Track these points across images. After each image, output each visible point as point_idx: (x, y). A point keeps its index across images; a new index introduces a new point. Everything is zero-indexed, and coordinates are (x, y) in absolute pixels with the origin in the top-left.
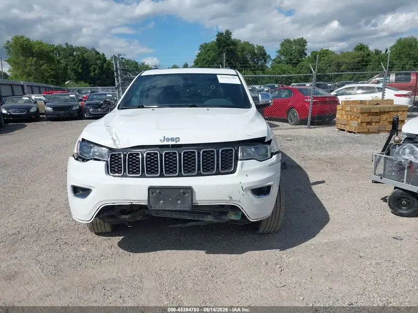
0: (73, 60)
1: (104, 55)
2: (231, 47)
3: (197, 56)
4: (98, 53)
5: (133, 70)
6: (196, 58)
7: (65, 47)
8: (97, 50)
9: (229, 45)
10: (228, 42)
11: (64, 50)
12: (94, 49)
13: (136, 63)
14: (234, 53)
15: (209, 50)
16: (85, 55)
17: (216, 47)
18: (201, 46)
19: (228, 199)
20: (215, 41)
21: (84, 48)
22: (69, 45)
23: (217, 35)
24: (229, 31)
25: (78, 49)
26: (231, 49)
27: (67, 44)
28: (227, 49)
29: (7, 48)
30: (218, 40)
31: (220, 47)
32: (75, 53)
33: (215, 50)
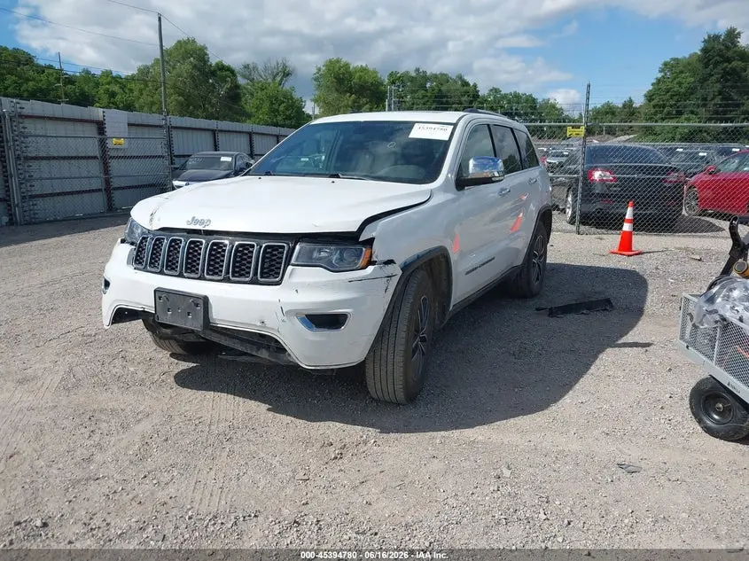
0: (424, 97)
1: (475, 86)
2: (734, 64)
3: (653, 84)
4: (466, 84)
5: (526, 114)
6: (651, 88)
7: (414, 74)
8: (465, 78)
9: (729, 60)
10: (730, 54)
11: (412, 79)
12: (460, 77)
13: (534, 100)
14: (740, 77)
15: (682, 72)
16: (444, 88)
17: (700, 66)
18: (665, 64)
19: (259, 324)
20: (699, 53)
21: (446, 75)
22: (421, 70)
23: (705, 41)
24: (734, 30)
25: (435, 77)
26: (733, 70)
27: (417, 70)
28: (724, 69)
29: (316, 79)
30: (705, 50)
31: (706, 65)
32: (428, 85)
33: (694, 72)
